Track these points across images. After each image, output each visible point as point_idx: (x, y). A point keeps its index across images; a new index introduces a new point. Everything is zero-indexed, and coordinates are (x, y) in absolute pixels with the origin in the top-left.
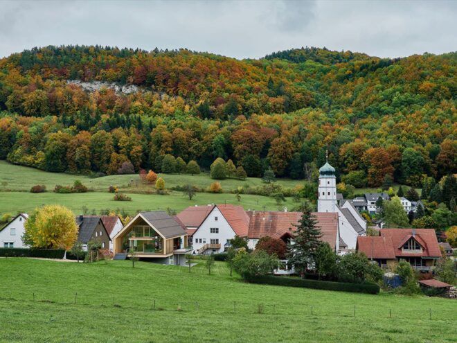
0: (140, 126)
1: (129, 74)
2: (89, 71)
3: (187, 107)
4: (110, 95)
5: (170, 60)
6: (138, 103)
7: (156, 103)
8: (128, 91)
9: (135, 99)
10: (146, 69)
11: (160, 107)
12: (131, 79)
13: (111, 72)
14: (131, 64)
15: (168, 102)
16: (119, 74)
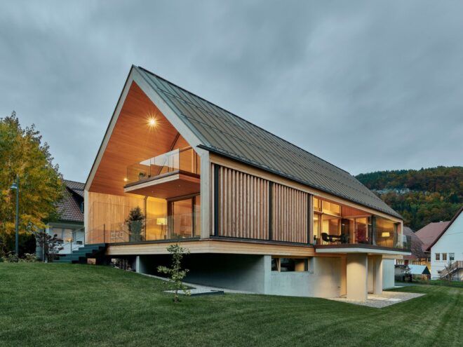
0: (410, 210)
1: (405, 183)
2: (381, 183)
3: (442, 198)
4: (392, 195)
5: (431, 172)
6: (409, 198)
7: (421, 196)
8: (404, 192)
9: (408, 196)
10: (416, 179)
11: (424, 199)
12: (406, 185)
13: (393, 183)
14: (406, 177)
15: (429, 196)
16: (399, 183)
